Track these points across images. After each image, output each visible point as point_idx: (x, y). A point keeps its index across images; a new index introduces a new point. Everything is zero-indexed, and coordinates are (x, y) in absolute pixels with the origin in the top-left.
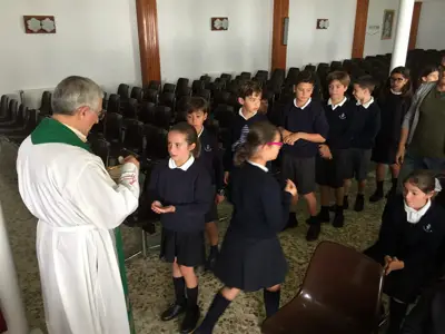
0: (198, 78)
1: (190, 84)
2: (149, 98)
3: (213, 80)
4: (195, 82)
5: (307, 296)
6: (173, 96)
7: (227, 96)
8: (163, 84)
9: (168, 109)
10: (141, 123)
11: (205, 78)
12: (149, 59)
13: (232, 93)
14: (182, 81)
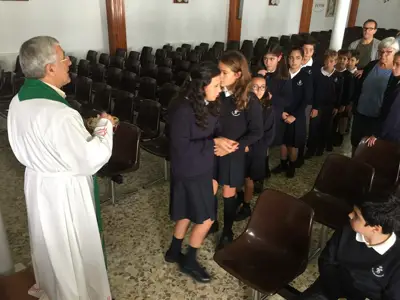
0: (161, 46)
1: (154, 52)
2: (116, 64)
3: (175, 49)
4: (158, 50)
5: (251, 234)
6: (138, 64)
7: (187, 64)
8: (128, 51)
9: (133, 75)
10: (109, 87)
11: (167, 47)
12: (115, 27)
13: (192, 62)
14: (146, 50)
